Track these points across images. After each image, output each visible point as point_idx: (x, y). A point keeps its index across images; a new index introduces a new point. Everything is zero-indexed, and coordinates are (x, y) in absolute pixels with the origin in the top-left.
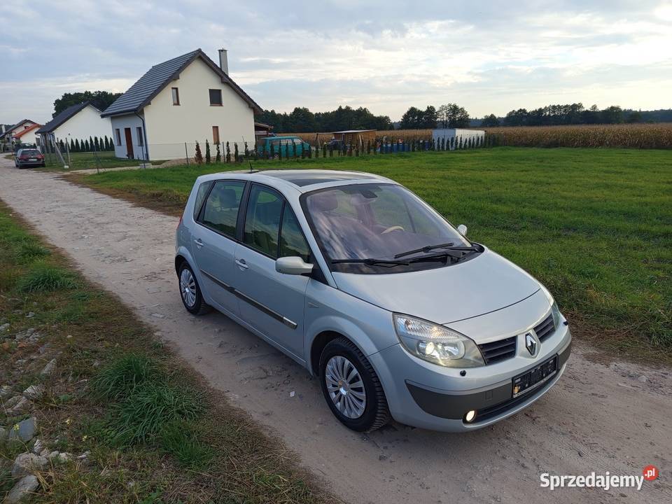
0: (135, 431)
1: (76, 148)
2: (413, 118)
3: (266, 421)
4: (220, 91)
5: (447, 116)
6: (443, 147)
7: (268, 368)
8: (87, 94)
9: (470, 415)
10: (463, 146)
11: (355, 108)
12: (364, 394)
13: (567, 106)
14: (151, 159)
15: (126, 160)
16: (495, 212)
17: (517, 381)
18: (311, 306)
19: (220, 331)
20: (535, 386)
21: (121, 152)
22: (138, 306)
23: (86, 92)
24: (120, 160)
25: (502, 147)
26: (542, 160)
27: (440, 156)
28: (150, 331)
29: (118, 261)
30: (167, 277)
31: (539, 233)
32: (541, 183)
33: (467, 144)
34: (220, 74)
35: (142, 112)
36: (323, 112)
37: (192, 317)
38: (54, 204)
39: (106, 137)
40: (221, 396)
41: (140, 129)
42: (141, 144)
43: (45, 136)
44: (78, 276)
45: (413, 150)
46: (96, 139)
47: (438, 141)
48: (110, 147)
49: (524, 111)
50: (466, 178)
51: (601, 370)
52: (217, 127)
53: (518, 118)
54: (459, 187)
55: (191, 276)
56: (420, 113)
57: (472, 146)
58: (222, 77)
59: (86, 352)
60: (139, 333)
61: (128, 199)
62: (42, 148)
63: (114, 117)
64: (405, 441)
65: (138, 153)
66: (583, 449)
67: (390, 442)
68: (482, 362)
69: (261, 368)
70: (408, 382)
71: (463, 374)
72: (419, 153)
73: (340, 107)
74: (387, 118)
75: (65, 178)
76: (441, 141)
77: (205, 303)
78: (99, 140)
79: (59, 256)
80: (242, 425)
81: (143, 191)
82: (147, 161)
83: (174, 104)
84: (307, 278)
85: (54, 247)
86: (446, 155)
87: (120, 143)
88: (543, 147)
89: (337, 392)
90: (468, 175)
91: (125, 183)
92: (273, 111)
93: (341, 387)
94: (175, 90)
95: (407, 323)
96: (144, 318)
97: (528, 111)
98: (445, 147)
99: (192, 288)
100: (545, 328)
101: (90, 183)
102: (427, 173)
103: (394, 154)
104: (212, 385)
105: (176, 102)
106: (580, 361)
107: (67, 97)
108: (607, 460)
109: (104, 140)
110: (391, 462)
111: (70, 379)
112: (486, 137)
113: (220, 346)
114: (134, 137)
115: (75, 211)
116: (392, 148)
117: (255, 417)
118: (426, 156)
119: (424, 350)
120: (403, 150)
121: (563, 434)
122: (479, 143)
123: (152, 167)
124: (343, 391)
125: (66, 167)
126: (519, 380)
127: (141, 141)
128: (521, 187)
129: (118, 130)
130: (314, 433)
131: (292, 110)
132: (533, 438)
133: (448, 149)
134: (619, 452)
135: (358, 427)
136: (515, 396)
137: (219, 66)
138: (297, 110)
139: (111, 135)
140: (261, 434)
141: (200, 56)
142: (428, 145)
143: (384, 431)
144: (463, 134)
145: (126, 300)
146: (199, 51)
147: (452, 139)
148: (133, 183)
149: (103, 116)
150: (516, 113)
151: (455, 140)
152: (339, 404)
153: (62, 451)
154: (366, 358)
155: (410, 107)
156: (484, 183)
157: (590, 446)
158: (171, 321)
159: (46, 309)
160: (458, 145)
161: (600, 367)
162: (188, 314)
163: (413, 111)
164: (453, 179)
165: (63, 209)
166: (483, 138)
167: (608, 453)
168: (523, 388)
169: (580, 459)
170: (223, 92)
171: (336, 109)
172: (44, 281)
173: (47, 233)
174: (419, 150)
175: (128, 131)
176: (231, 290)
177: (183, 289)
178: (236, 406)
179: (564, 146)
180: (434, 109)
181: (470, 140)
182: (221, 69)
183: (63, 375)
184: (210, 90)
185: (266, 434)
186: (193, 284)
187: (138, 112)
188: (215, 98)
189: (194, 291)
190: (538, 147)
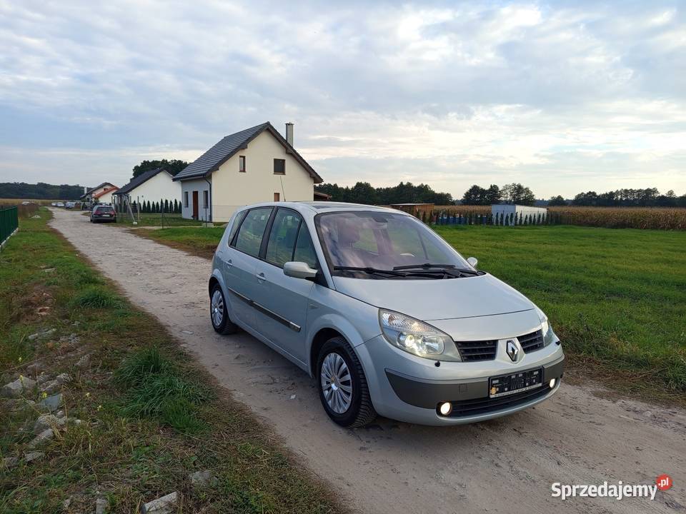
0: (143, 406)
1: (147, 209)
2: (476, 195)
3: (263, 414)
4: (284, 161)
5: (511, 195)
6: (502, 223)
7: (275, 377)
8: (164, 162)
9: (446, 408)
10: (523, 223)
11: (416, 184)
12: (351, 387)
13: (640, 191)
14: (214, 220)
15: (191, 220)
16: (539, 276)
17: (494, 382)
18: (313, 308)
19: (240, 347)
20: (515, 392)
21: (187, 213)
22: (171, 325)
23: (163, 160)
24: (186, 220)
25: (566, 226)
26: (604, 238)
27: (497, 230)
28: (177, 342)
29: (164, 293)
30: (203, 306)
31: (581, 296)
32: (596, 256)
33: (528, 220)
34: (286, 145)
35: (210, 177)
36: (384, 187)
37: (218, 336)
38: (118, 249)
39: (176, 200)
40: (228, 393)
41: (206, 192)
42: (206, 206)
43: (121, 196)
44: (125, 301)
45: (470, 224)
46: (166, 201)
47: (497, 216)
48: (178, 209)
49: (594, 194)
50: (518, 248)
51: (606, 404)
52: (279, 194)
53: (587, 200)
54: (509, 256)
55: (221, 297)
56: (483, 192)
57: (532, 222)
58: (287, 149)
59: (117, 351)
60: (168, 343)
61: (186, 250)
62: (116, 206)
63: (184, 181)
64: (389, 438)
65: (202, 214)
66: (562, 459)
67: (374, 438)
68: (460, 359)
69: (269, 376)
70: (387, 371)
71: (438, 365)
72: (476, 227)
73: (402, 183)
74: (448, 195)
75: (132, 232)
76: (500, 216)
77: (231, 322)
78: (169, 202)
79: (113, 286)
80: (240, 413)
81: (199, 244)
82: (211, 221)
83: (241, 171)
84: (311, 283)
85: (110, 279)
86: (504, 229)
87: (187, 204)
88: (609, 228)
89: (329, 389)
90: (522, 246)
91: (185, 237)
92: (335, 185)
93: (333, 382)
94: (242, 158)
95: (391, 319)
96: (175, 333)
97: (598, 194)
98: (504, 223)
99: (221, 307)
100: (531, 341)
101: (154, 236)
102: (480, 243)
103: (449, 226)
104: (222, 384)
105: (242, 169)
106: (587, 396)
107: (146, 164)
108: (585, 471)
109: (174, 203)
110: (370, 452)
111: (98, 371)
112: (548, 215)
113: (237, 358)
114: (200, 200)
115: (134, 255)
116: (448, 221)
117: (254, 410)
118: (482, 230)
119: (404, 341)
120: (460, 223)
121: (547, 447)
122: (541, 220)
123: (213, 226)
124: (334, 387)
125: (135, 223)
126: (497, 381)
127: (207, 202)
128: (574, 258)
129: (187, 192)
130: (305, 426)
131: (354, 185)
132: (515, 447)
133: (507, 224)
134: (600, 466)
135: (344, 421)
136: (492, 396)
137: (285, 138)
138: (359, 185)
139: (180, 199)
140: (255, 421)
141: (268, 129)
142: (487, 220)
143: (371, 429)
144: (524, 211)
145: (162, 320)
146: (268, 124)
147: (512, 214)
148: (192, 237)
149: (174, 180)
150: (585, 195)
151: (514, 215)
152: (330, 402)
153: (78, 418)
154: (352, 350)
155: (472, 185)
156: (536, 253)
157: (572, 459)
158: (198, 337)
159: (90, 319)
160: (518, 221)
161: (605, 402)
162: (215, 333)
163: (475, 189)
164: (505, 248)
165: (124, 254)
166: (545, 216)
167: (589, 465)
168: (501, 390)
169: (558, 467)
170: (286, 162)
171: (397, 184)
172: (93, 299)
173: (105, 270)
174: (476, 223)
175: (196, 194)
176: (251, 303)
177: (213, 309)
178: (238, 401)
179: (632, 227)
180: (498, 188)
181: (531, 217)
182: (286, 141)
183: (93, 367)
184: (275, 160)
185: (260, 422)
186: (222, 303)
187: (206, 177)
188: (279, 167)
189: (222, 310)
190: (605, 227)
